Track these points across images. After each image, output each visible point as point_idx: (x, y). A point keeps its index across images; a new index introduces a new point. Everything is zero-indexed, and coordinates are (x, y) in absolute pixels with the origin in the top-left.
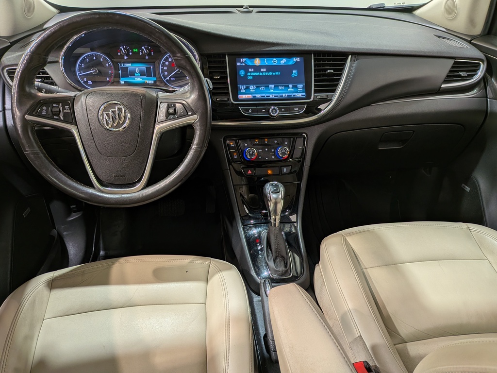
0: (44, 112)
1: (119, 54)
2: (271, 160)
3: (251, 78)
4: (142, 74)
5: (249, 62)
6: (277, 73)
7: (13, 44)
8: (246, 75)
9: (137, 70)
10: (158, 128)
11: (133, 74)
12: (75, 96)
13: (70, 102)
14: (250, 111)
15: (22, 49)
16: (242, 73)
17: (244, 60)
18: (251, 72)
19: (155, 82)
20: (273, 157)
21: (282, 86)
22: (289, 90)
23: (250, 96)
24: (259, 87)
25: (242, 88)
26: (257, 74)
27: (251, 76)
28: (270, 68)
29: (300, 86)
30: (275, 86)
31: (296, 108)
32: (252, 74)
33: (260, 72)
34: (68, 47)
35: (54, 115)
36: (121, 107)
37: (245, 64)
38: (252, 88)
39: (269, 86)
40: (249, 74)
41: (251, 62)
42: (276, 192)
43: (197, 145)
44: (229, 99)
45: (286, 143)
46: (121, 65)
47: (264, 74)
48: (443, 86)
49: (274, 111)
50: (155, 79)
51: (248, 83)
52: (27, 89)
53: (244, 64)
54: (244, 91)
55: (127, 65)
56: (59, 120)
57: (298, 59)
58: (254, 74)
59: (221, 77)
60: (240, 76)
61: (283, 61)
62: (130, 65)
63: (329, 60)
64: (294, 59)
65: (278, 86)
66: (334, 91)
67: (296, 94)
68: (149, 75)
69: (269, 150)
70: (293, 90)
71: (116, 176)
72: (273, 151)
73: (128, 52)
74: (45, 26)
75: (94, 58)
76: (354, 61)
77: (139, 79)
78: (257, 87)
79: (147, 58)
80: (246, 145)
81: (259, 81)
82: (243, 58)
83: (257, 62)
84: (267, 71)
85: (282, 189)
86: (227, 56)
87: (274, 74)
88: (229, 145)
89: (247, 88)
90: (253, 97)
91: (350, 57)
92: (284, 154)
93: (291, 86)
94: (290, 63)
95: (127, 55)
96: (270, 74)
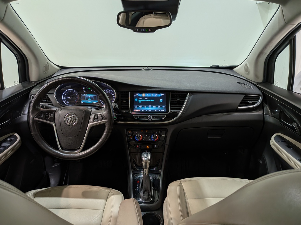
0: (42, 117)
2: (149, 141)
3: (140, 102)
4: (92, 99)
5: (140, 95)
6: (153, 100)
7: (37, 84)
8: (138, 101)
9: (90, 97)
10: (89, 124)
11: (87, 99)
12: (56, 110)
13: (54, 112)
14: (139, 117)
15: (40, 87)
16: (136, 100)
17: (137, 94)
18: (140, 100)
19: (97, 103)
20: (150, 139)
21: (155, 106)
22: (158, 108)
23: (139, 110)
25: (136, 107)
26: (143, 100)
27: (140, 101)
28: (149, 98)
29: (164, 106)
30: (151, 106)
31: (161, 116)
32: (141, 100)
33: (145, 99)
34: (59, 87)
35: (46, 118)
36: (74, 115)
38: (140, 107)
39: (148, 106)
40: (139, 100)
42: (147, 157)
43: (106, 133)
44: (129, 112)
45: (157, 133)
46: (82, 95)
47: (146, 100)
48: (239, 108)
49: (150, 118)
50: (97, 101)
51: (138, 104)
52: (37, 107)
53: (137, 96)
55: (85, 95)
56: (48, 120)
57: (163, 94)
59: (126, 101)
60: (135, 101)
61: (156, 95)
62: (86, 95)
63: (179, 95)
64: (161, 94)
65: (153, 106)
66: (180, 109)
68: (95, 100)
69: (148, 136)
70: (160, 108)
71: (69, 145)
72: (150, 136)
73: (86, 89)
74: (53, 76)
75: (71, 92)
76: (191, 95)
77: (90, 101)
78: (143, 106)
80: (137, 133)
81: (144, 104)
83: (144, 95)
85: (149, 156)
86: (129, 92)
87: (151, 100)
88: (128, 133)
89: (138, 107)
90: (141, 111)
91: (189, 93)
92: (155, 138)
93: (159, 106)
94: (159, 96)
95: (86, 91)
96: (149, 100)
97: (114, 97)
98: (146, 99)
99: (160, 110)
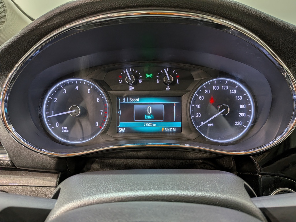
1: (120, 81)
4: (158, 117)
9: (149, 110)
11: (141, 116)
19: (179, 130)
46: (122, 101)
50: (178, 124)
55: (132, 100)
62: (137, 100)
68: (169, 118)
73: (137, 77)
75: (77, 88)
77: (151, 124)
79: (168, 88)
95: (135, 84)
97: (242, 106)
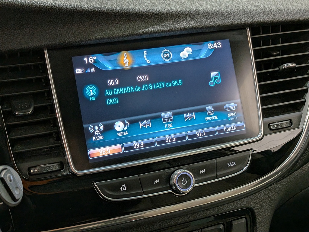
3: (116, 101)
5: (106, 63)
6: (175, 83)
8: (101, 96)
14: (124, 188)
16: (91, 91)
17: (91, 59)
18: (112, 87)
21: (191, 112)
22: (207, 119)
24: (136, 121)
26: (129, 90)
27: (113, 96)
30: (174, 114)
31: (231, 161)
32: (115, 91)
33: (136, 84)
37: (96, 68)
38: (119, 126)
39: (160, 117)
40: (107, 93)
41: (110, 61)
44: (63, 165)
47: (145, 87)
49: (185, 181)
51: (108, 115)
53: (93, 70)
54: (101, 138)
57: (218, 45)
58: (121, 91)
59: (35, 109)
60: (87, 100)
61: (186, 52)
63: (275, 40)
64: (210, 45)
65: (182, 113)
67: (225, 127)
70: (216, 117)
78: (131, 122)
82: (89, 54)
84: (151, 81)
86: (46, 53)
87: (168, 85)
89: (109, 128)
90: (126, 149)
94: (202, 56)
96: (158, 86)
98: (141, 78)
99: (219, 127)
